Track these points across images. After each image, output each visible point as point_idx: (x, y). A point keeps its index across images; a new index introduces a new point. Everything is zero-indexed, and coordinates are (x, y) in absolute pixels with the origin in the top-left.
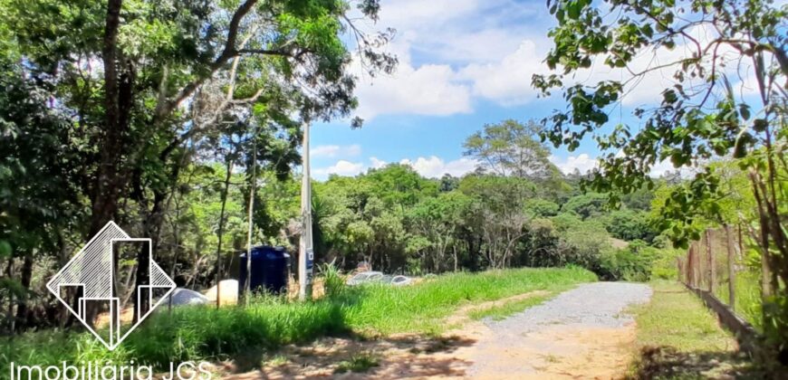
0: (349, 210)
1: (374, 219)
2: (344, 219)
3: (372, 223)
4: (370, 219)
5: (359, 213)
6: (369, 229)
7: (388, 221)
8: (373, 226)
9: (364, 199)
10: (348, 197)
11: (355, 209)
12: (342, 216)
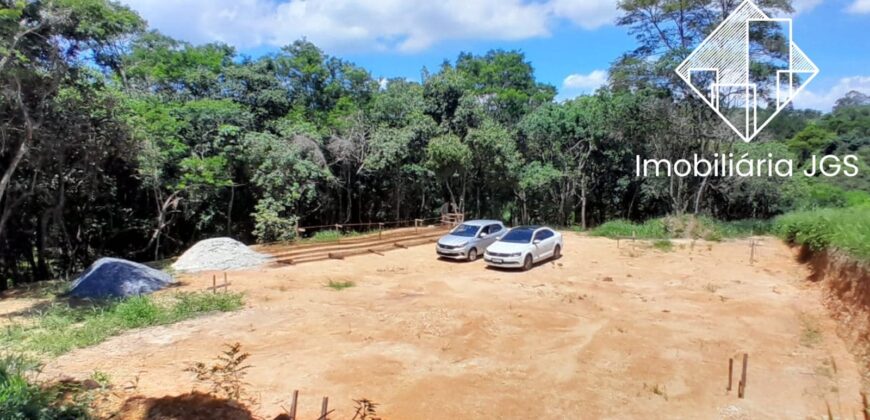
0: (427, 118)
1: (471, 131)
2: (421, 132)
3: (467, 138)
4: (464, 133)
5: (445, 122)
6: (465, 147)
7: (494, 135)
8: (471, 145)
9: (453, 97)
10: (425, 97)
11: (438, 118)
12: (417, 127)
